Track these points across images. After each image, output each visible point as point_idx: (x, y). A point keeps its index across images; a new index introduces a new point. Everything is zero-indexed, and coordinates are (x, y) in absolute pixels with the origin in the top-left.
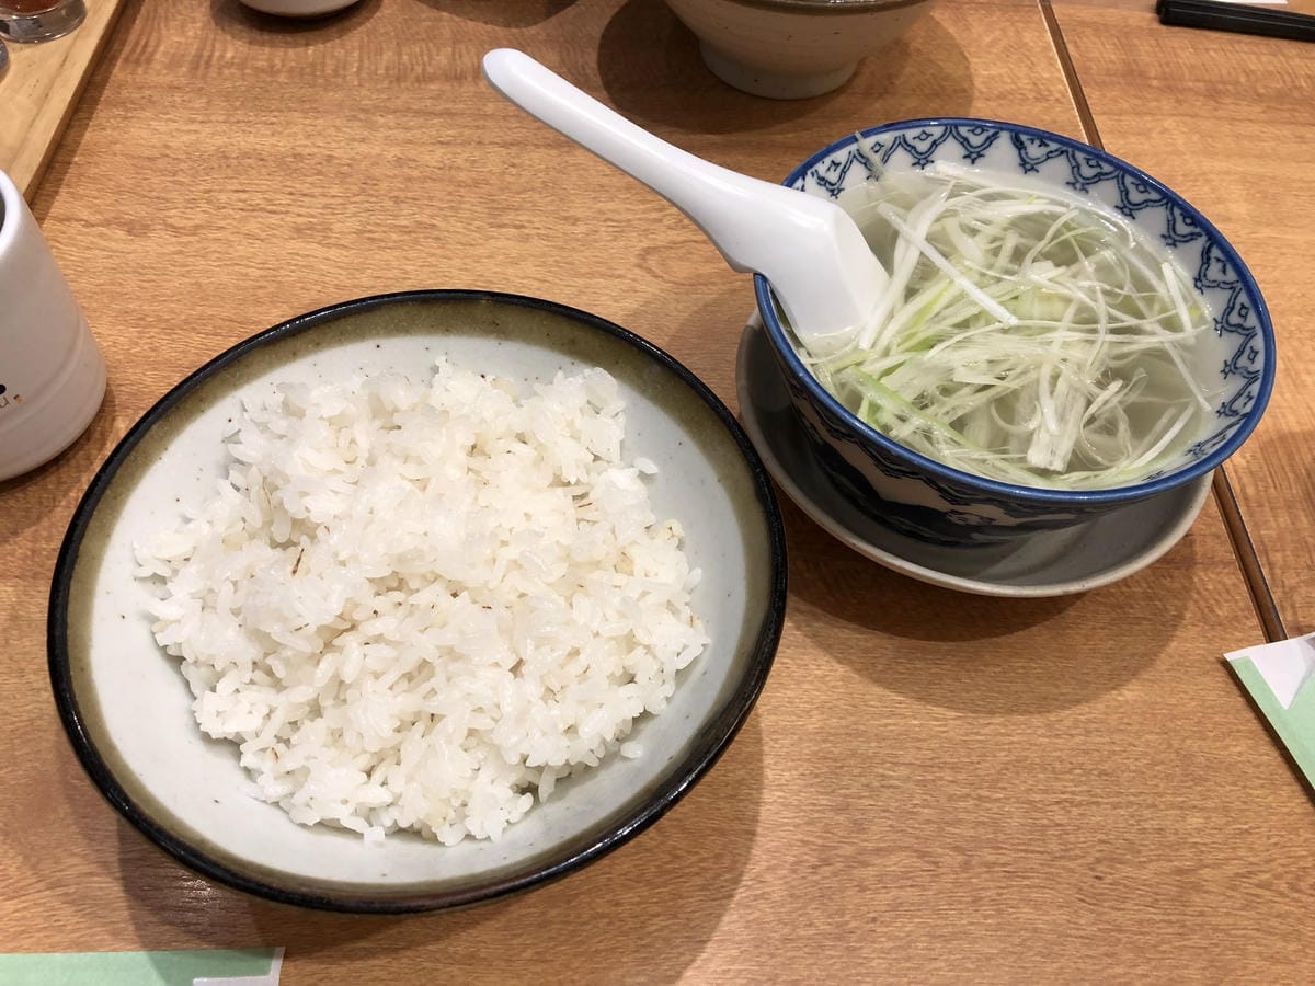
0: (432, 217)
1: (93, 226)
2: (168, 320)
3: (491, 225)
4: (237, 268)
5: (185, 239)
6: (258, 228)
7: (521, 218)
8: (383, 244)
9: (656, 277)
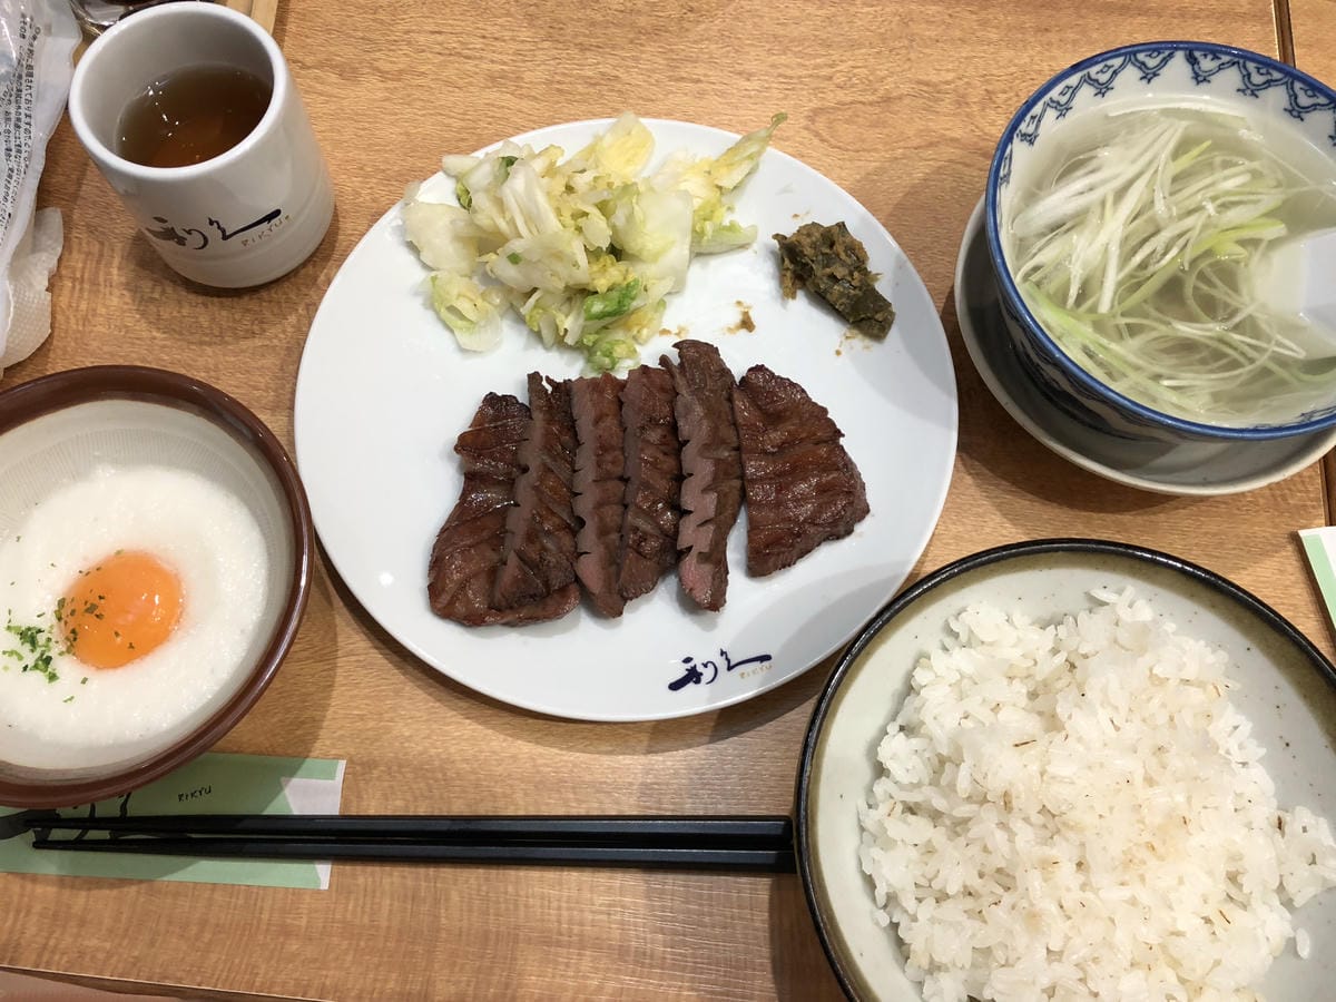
0: (614, 67)
1: (309, 68)
2: (384, 171)
3: (671, 78)
4: (439, 118)
5: (390, 84)
6: (457, 75)
7: (696, 71)
8: (570, 97)
9: (823, 141)
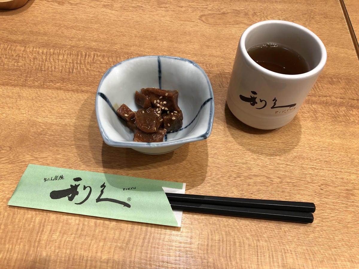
0: (141, 4)
1: (49, 2)
2: (66, 26)
3: (158, 7)
4: (87, 14)
5: (73, 6)
6: (94, 5)
7: (167, 6)
8: (127, 10)
9: (204, 22)
